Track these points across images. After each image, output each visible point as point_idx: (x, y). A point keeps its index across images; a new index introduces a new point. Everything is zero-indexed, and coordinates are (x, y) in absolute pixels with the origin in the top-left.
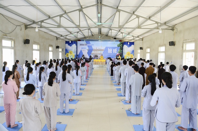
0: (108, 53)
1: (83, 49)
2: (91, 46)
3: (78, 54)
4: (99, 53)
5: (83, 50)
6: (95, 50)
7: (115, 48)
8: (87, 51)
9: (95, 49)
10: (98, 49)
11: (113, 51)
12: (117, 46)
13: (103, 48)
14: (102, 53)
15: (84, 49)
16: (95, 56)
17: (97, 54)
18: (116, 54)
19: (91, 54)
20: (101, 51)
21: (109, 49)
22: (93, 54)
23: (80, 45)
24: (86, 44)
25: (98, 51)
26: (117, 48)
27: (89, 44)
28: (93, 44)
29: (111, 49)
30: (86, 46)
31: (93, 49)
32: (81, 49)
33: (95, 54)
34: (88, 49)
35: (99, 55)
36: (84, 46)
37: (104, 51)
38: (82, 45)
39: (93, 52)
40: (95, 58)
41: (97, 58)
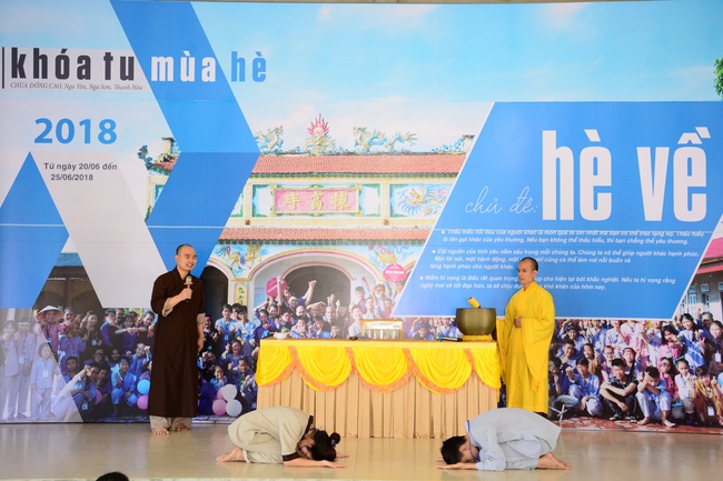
0: (534, 218)
1: (77, 151)
2: (220, 94)
5: (67, 173)
6: (291, 168)
7: (668, 122)
8: (143, 188)
9: (296, 139)
10: (343, 137)
11: (625, 187)
13: (451, 126)
14: (426, 221)
15: (96, 152)
17: (319, 248)
18: (699, 234)
19: (218, 247)
20: (403, 175)
21: (549, 137)
22: (264, 247)
23: (19, 79)
24: (133, 55)
25: (342, 175)
26: (704, 132)
27: (183, 60)
28: (256, 61)
29: (595, 144)
30: (118, 87)
31: (261, 143)
32: (36, 141)
33: (300, 242)
34: (172, 140)
35: (362, 252)
36: (94, 88)
37: (454, 181)
38: (40, 80)
39: (260, 210)
40: (299, 310)
41: (333, 312)
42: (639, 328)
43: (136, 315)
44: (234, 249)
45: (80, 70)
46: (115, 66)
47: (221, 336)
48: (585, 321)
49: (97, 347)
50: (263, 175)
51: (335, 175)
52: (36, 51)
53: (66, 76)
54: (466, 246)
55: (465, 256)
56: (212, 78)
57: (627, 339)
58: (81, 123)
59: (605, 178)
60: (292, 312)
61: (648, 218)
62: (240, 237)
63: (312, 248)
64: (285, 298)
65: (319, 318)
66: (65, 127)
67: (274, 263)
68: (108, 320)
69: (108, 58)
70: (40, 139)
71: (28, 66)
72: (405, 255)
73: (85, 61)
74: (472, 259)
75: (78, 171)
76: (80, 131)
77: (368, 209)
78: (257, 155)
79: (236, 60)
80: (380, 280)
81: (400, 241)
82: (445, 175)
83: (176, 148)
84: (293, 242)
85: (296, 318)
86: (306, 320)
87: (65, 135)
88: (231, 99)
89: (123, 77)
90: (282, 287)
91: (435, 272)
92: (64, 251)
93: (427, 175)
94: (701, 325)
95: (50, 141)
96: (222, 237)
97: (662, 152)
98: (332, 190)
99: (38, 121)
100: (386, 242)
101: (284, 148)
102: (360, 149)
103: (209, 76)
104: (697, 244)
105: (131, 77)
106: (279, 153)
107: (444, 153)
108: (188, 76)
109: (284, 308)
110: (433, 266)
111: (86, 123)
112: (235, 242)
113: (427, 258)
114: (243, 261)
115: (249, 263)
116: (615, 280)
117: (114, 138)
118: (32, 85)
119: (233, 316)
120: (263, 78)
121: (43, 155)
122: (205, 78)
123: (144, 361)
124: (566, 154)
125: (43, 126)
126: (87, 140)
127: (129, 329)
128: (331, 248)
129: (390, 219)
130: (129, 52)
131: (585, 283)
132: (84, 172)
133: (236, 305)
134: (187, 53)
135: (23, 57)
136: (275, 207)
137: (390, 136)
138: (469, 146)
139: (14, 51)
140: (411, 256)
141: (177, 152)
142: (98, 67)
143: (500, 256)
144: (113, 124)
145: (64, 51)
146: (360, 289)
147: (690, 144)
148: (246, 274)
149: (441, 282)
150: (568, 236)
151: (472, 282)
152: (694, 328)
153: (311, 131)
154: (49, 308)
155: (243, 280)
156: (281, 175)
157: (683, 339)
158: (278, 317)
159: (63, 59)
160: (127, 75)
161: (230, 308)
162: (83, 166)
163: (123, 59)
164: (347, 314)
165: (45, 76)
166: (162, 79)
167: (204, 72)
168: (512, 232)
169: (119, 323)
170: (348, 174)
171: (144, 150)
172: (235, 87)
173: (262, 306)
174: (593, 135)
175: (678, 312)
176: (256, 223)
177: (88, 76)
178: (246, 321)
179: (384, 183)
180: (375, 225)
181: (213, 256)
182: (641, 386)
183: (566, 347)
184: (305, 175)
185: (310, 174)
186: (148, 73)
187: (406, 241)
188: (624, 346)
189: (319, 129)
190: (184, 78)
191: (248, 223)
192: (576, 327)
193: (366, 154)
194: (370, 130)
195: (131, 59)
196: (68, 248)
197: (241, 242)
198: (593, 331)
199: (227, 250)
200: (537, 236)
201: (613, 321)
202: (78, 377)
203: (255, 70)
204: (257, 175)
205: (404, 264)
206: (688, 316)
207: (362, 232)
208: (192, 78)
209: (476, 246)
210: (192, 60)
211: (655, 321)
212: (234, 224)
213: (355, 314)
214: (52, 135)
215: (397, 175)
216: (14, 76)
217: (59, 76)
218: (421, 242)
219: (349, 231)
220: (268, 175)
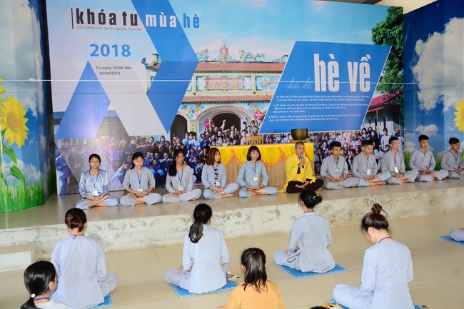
0: (311, 91)
1: (113, 60)
2: (178, 34)
3: (59, 105)
4: (248, 94)
5: (108, 71)
6: (213, 68)
7: (355, 52)
8: (145, 79)
9: (214, 55)
10: (235, 55)
11: (344, 78)
12: (370, 34)
13: (279, 51)
14: (271, 92)
15: (121, 60)
16: (217, 120)
17: (226, 105)
18: (368, 97)
19: (182, 106)
20: (260, 72)
21: (316, 56)
22: (202, 105)
23: (80, 24)
24: (136, 13)
25: (235, 72)
26: (369, 56)
27: (161, 17)
28: (194, 18)
29: (333, 60)
30: (130, 29)
31: (199, 57)
32: (91, 55)
33: (218, 103)
34: (157, 55)
35: (245, 106)
36: (118, 29)
37: (281, 75)
38: (91, 25)
39: (200, 88)
40: (219, 133)
41: (234, 133)
42: (349, 134)
43: (145, 139)
44: (189, 106)
45: (111, 20)
46: (128, 18)
47: (185, 147)
48: (331, 132)
49: (128, 155)
50: (200, 72)
51: (232, 72)
52: (88, 10)
53: (104, 23)
54: (287, 103)
55: (286, 107)
56: (175, 26)
57: (345, 139)
58: (113, 47)
59: (337, 75)
60: (216, 134)
61: (352, 91)
62: (191, 101)
63: (224, 105)
64: (213, 128)
65: (228, 136)
66: (105, 48)
67: (207, 113)
68: (132, 142)
69: (124, 14)
70: (93, 55)
71: (85, 18)
72: (263, 107)
73: (113, 16)
74: (289, 108)
75: (112, 70)
76: (112, 50)
77: (247, 88)
78: (197, 62)
79: (185, 17)
80: (253, 119)
81: (260, 101)
82: (277, 72)
83: (159, 59)
84: (215, 102)
85: (218, 137)
86: (222, 137)
87: (105, 52)
88: (184, 36)
89: (132, 24)
90: (211, 123)
91: (275, 115)
92: (108, 109)
93: (270, 72)
94: (369, 132)
95: (98, 55)
96: (183, 101)
97: (356, 64)
98: (231, 79)
99: (91, 46)
100: (255, 102)
101: (209, 59)
102: (242, 60)
103: (173, 25)
104: (367, 101)
105: (136, 24)
106: (207, 62)
107: (277, 63)
108: (163, 25)
109: (213, 133)
110: (274, 112)
111: (115, 46)
112: (189, 103)
113: (271, 108)
114: (193, 112)
115: (196, 113)
116: (341, 116)
117: (129, 54)
118: (87, 28)
119: (190, 137)
120: (198, 26)
121: (95, 62)
122: (171, 26)
123: (151, 160)
124: (323, 63)
125: (94, 48)
126: (116, 55)
127: (142, 146)
128: (232, 105)
129: (256, 92)
130: (135, 12)
131: (331, 117)
132: (116, 71)
133: (191, 132)
134: (162, 13)
135: (82, 13)
136: (206, 87)
137: (255, 55)
138: (286, 60)
139: (78, 10)
140: (265, 108)
141: (160, 61)
142: (119, 19)
143: (300, 107)
144: (128, 47)
145: (102, 10)
146: (245, 123)
147: (364, 61)
148: (195, 118)
149: (277, 118)
150: (324, 98)
151: (289, 118)
152: (367, 133)
153: (221, 51)
154: (103, 137)
155: (194, 121)
156: (208, 72)
157: (363, 138)
158: (210, 137)
159: (102, 14)
160: (134, 23)
161: (189, 134)
162: (115, 68)
163: (132, 15)
164: (240, 134)
165: (93, 23)
166: (151, 25)
167: (171, 22)
168: (304, 97)
169: (138, 143)
170: (237, 72)
171: (144, 59)
172: (186, 30)
173: (203, 132)
174: (332, 56)
175: (361, 128)
176: (198, 94)
177: (115, 23)
178: (196, 139)
179: (253, 75)
180: (250, 94)
181: (179, 110)
182: (350, 157)
183: (324, 144)
184: (219, 72)
185: (221, 71)
186: (144, 22)
187: (263, 101)
188: (344, 142)
189: (224, 51)
190: (161, 25)
191: (195, 94)
192: (328, 135)
193: (245, 62)
194: (246, 52)
195: (136, 15)
196: (111, 108)
197: (192, 103)
198: (334, 136)
199: (186, 107)
200: (313, 98)
201: (340, 132)
202: (120, 169)
203: (195, 23)
204: (197, 72)
205: (262, 111)
206: (365, 129)
207: (244, 97)
208: (165, 26)
209: (290, 103)
210: (165, 17)
211: (354, 131)
212: (188, 95)
213: (243, 134)
214: (99, 52)
215: (258, 72)
216: (78, 22)
217: (100, 23)
218: (269, 101)
219: (239, 97)
220: (203, 72)
